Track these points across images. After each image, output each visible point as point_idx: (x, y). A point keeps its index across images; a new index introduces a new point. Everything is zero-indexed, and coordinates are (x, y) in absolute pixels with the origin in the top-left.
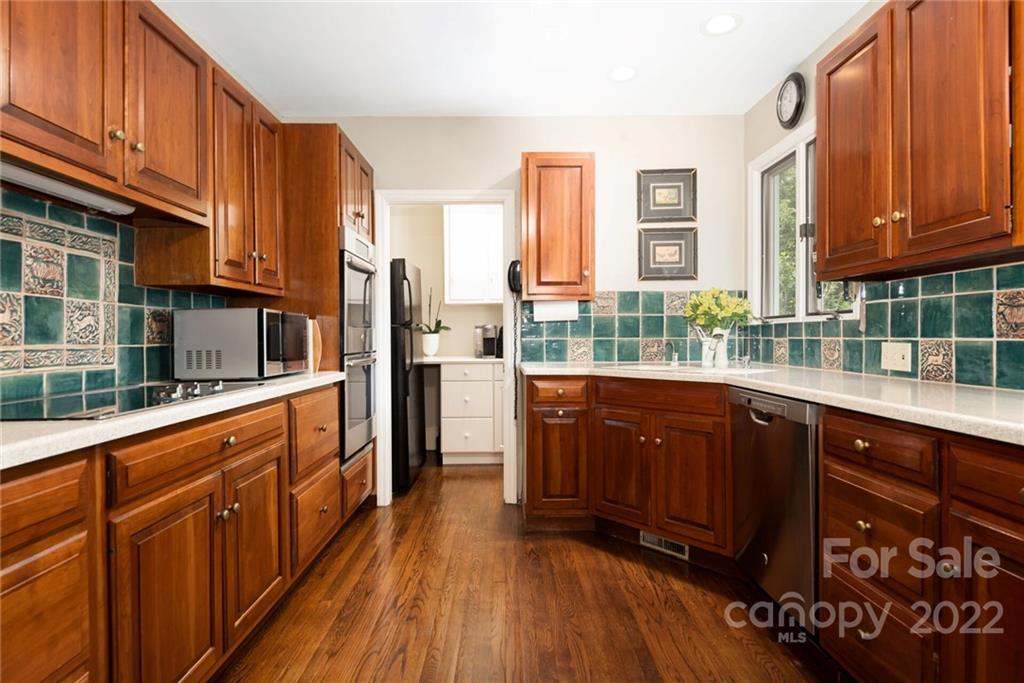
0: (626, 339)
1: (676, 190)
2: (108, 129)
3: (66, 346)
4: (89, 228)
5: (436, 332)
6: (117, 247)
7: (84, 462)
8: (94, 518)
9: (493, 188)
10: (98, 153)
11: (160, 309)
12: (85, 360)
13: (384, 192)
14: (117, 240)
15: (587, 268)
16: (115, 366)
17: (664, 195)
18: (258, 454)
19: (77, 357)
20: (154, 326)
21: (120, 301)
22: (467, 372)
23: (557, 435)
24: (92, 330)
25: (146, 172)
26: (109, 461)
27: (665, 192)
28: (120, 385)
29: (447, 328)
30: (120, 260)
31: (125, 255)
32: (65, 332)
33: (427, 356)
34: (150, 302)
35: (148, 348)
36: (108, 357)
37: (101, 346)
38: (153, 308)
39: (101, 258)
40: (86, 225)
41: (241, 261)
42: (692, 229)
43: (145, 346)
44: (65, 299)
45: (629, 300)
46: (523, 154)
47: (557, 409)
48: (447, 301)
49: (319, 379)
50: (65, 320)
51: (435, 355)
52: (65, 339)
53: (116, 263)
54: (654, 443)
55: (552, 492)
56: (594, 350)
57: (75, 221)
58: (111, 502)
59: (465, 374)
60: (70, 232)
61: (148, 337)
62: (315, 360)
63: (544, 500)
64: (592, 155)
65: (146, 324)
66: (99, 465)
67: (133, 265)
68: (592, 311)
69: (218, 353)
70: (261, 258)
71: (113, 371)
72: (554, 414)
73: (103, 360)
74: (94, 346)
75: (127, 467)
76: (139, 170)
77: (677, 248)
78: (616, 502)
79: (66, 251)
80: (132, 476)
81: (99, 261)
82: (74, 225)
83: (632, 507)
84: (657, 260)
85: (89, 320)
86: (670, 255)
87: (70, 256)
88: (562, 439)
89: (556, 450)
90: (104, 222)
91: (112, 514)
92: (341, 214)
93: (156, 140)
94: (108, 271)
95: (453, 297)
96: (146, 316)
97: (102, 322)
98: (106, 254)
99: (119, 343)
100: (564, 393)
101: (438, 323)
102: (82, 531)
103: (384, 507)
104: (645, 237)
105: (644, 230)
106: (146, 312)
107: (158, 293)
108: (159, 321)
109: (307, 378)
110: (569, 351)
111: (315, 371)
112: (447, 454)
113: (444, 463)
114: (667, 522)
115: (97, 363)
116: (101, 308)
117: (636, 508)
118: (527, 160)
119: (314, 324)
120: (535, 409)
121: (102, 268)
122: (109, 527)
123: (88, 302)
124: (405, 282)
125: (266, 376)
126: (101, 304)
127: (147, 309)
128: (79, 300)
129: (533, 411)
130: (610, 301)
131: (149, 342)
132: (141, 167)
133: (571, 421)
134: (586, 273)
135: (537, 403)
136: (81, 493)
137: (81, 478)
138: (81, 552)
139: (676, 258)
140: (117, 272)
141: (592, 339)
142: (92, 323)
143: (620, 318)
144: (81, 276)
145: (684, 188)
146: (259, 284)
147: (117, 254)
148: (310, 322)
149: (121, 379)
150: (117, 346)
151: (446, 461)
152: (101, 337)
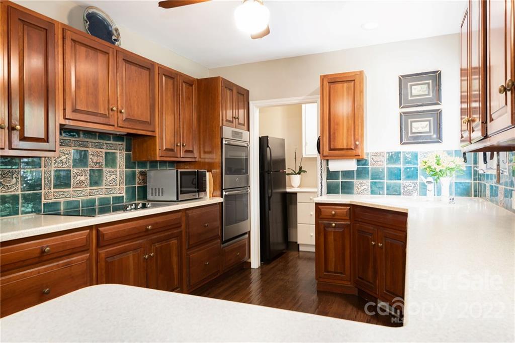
0: (392, 181)
1: (426, 86)
2: (111, 107)
3: (104, 187)
4: (113, 141)
5: (299, 173)
6: (124, 146)
7: (88, 231)
8: (92, 249)
9: (311, 95)
10: (107, 117)
11: (143, 170)
12: (112, 192)
13: (254, 102)
14: (124, 143)
15: (358, 140)
16: (124, 194)
17: (419, 90)
18: (166, 234)
19: (108, 191)
20: (140, 177)
21: (126, 168)
22: (311, 198)
23: (332, 237)
24: (114, 180)
25: (127, 120)
26: (98, 231)
27: (419, 87)
28: (126, 202)
29: (305, 171)
30: (126, 151)
31: (128, 149)
32: (104, 182)
33: (293, 187)
34: (139, 167)
35: (138, 187)
36: (121, 191)
37: (118, 187)
38: (140, 170)
39: (118, 152)
40: (112, 140)
41: (173, 148)
42: (438, 110)
43: (137, 186)
44: (104, 169)
45: (394, 157)
46: (321, 76)
47: (332, 222)
48: (304, 156)
49: (212, 200)
50: (104, 177)
51: (298, 187)
52: (104, 184)
53: (124, 153)
54: (378, 245)
55: (329, 270)
56: (371, 188)
57: (108, 139)
58: (99, 246)
59: (311, 199)
60: (106, 143)
61: (138, 182)
62: (210, 192)
63: (325, 273)
64: (361, 73)
65: (137, 176)
66: (94, 232)
67: (131, 153)
68: (370, 164)
69: (162, 189)
70: (183, 145)
71: (123, 196)
72: (330, 226)
73: (119, 192)
74: (115, 187)
75: (104, 234)
76: (124, 119)
77: (428, 123)
78: (362, 279)
79: (104, 151)
80: (106, 237)
81: (117, 153)
82: (107, 140)
83: (369, 282)
84: (413, 131)
85: (113, 177)
86: (423, 128)
87: (106, 153)
88: (335, 240)
89: (331, 246)
90: (119, 138)
91: (99, 249)
92: (222, 120)
93: (131, 107)
94: (121, 156)
95: (307, 154)
96: (137, 173)
97: (118, 177)
98: (120, 150)
99: (126, 185)
100: (335, 214)
101: (301, 168)
102: (88, 253)
103: (254, 269)
104: (405, 118)
105: (404, 113)
106: (137, 172)
107: (142, 164)
108: (143, 175)
109: (205, 200)
110: (355, 188)
111: (210, 197)
112: (302, 244)
113: (300, 250)
114: (385, 293)
115: (117, 193)
116: (118, 171)
117: (371, 283)
118: (323, 79)
119: (209, 174)
120: (320, 222)
121: (118, 156)
122: (97, 254)
123: (113, 170)
124: (268, 149)
125: (179, 200)
126: (118, 170)
127: (137, 170)
128: (109, 169)
129: (318, 223)
130: (381, 157)
131: (138, 184)
132: (124, 118)
133: (341, 230)
134: (357, 143)
135: (321, 218)
136: (87, 240)
137: (87, 236)
138: (87, 260)
139: (427, 129)
140: (125, 157)
141: (370, 181)
142: (114, 178)
143: (388, 168)
144: (110, 160)
145: (432, 84)
146: (182, 157)
147: (124, 149)
148: (208, 174)
149: (127, 199)
150: (124, 186)
151: (301, 249)
152: (118, 183)
